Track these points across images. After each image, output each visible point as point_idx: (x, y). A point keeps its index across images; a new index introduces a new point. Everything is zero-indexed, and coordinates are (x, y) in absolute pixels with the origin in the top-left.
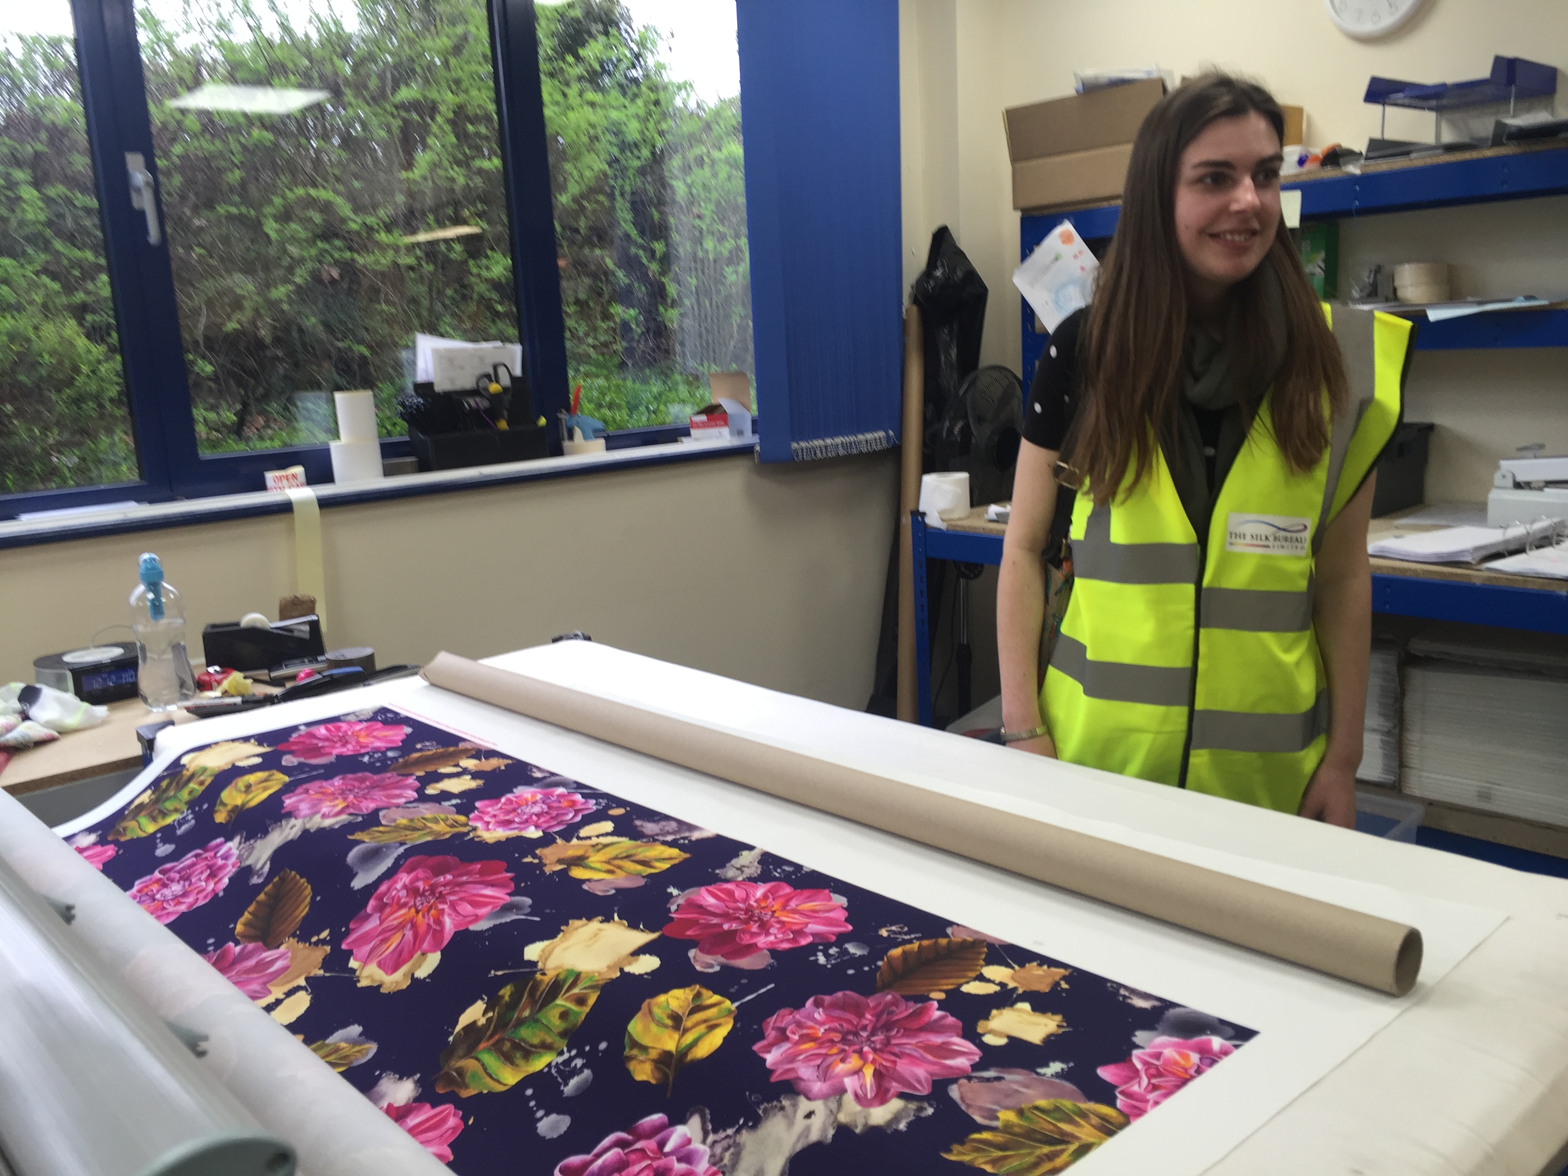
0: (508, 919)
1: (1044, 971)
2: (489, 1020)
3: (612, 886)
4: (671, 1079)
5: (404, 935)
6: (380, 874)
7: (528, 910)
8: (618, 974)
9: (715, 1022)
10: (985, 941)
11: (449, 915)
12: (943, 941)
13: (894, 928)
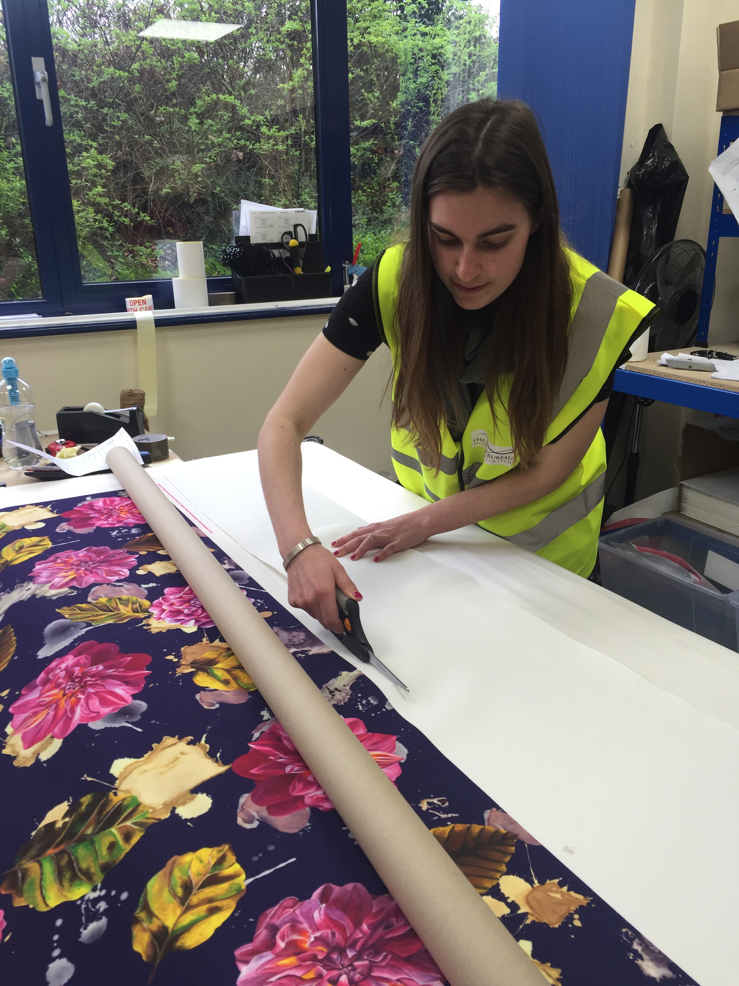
0: (117, 725)
1: (562, 893)
2: (65, 824)
3: (219, 699)
4: (157, 962)
5: (49, 713)
6: (57, 650)
7: (138, 718)
8: (168, 815)
9: (217, 904)
10: (516, 836)
11: (82, 706)
12: (476, 828)
13: (435, 801)
